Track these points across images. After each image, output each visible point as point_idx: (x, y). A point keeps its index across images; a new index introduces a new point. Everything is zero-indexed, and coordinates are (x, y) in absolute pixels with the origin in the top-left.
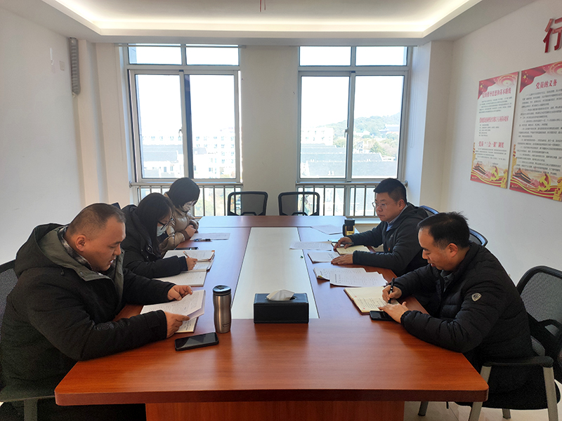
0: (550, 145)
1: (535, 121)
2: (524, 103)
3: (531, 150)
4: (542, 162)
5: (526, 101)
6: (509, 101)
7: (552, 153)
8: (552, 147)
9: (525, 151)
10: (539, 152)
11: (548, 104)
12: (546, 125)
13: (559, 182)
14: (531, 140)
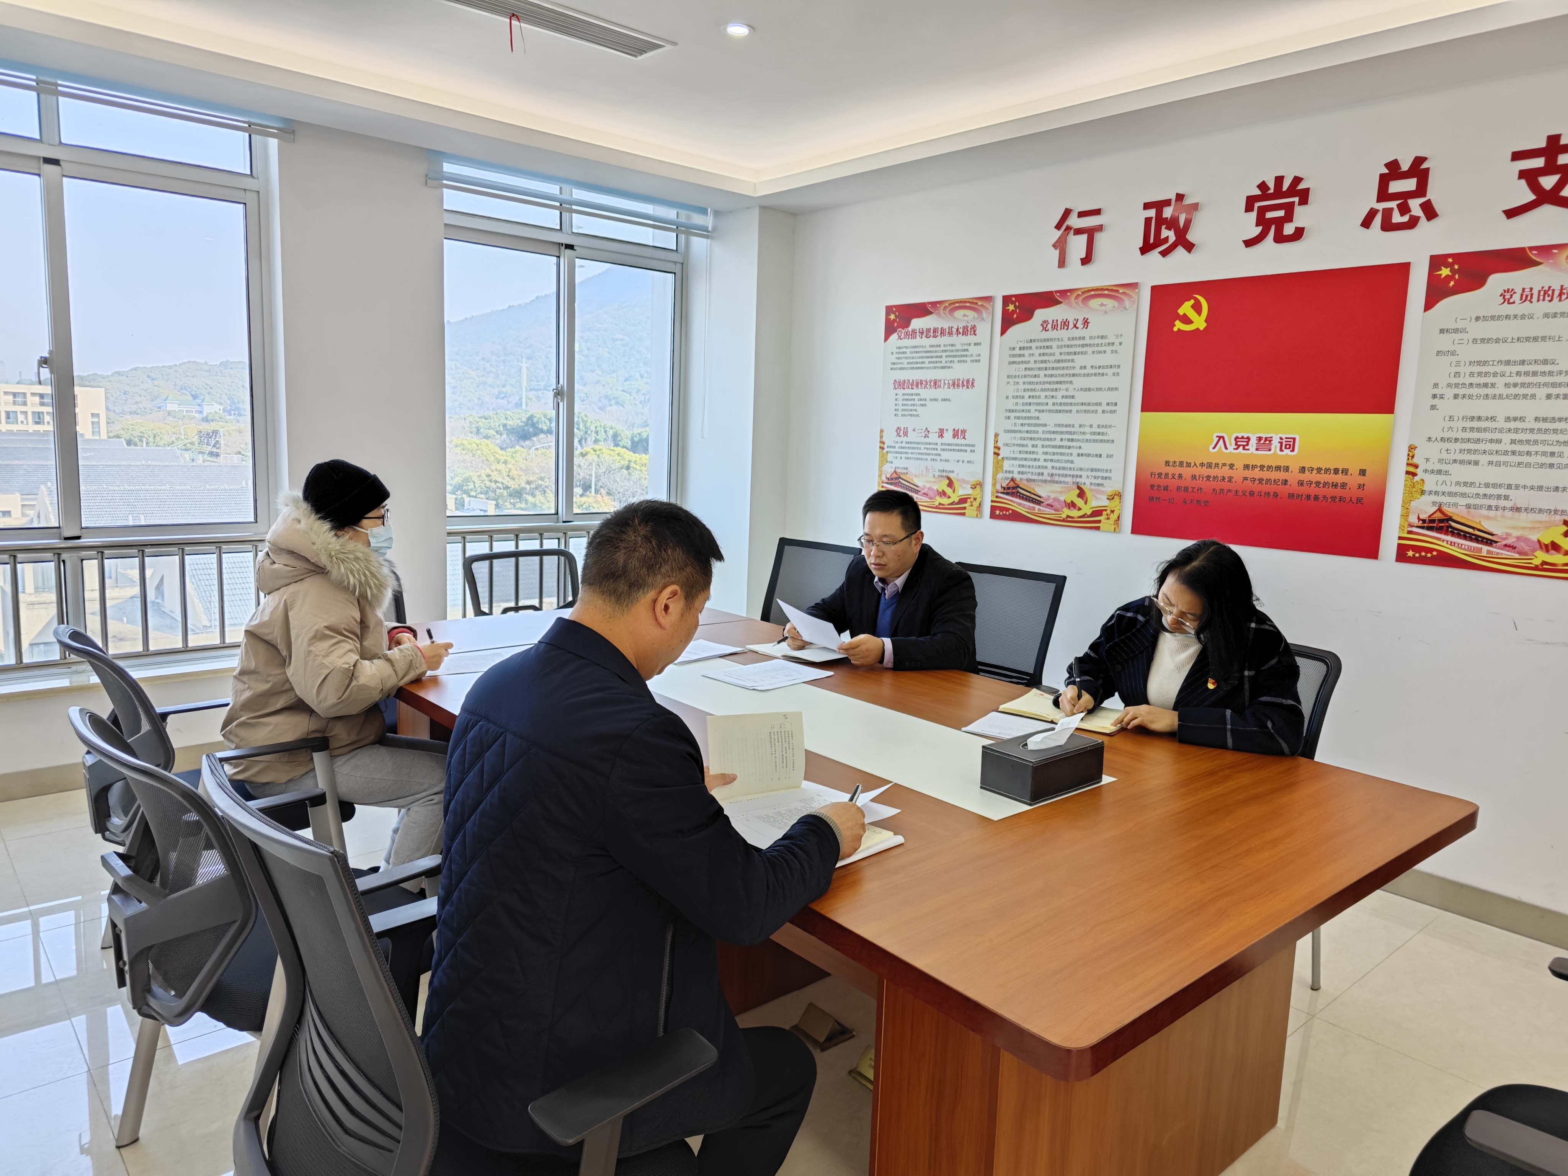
0: (1084, 433)
1: (1042, 390)
2: (1014, 356)
3: (1039, 443)
4: (1068, 465)
5: (1017, 352)
6: (973, 350)
7: (1087, 448)
8: (1088, 437)
9: (1023, 446)
10: (1060, 447)
11: (1073, 361)
12: (1073, 397)
13: (1111, 498)
14: (1038, 425)
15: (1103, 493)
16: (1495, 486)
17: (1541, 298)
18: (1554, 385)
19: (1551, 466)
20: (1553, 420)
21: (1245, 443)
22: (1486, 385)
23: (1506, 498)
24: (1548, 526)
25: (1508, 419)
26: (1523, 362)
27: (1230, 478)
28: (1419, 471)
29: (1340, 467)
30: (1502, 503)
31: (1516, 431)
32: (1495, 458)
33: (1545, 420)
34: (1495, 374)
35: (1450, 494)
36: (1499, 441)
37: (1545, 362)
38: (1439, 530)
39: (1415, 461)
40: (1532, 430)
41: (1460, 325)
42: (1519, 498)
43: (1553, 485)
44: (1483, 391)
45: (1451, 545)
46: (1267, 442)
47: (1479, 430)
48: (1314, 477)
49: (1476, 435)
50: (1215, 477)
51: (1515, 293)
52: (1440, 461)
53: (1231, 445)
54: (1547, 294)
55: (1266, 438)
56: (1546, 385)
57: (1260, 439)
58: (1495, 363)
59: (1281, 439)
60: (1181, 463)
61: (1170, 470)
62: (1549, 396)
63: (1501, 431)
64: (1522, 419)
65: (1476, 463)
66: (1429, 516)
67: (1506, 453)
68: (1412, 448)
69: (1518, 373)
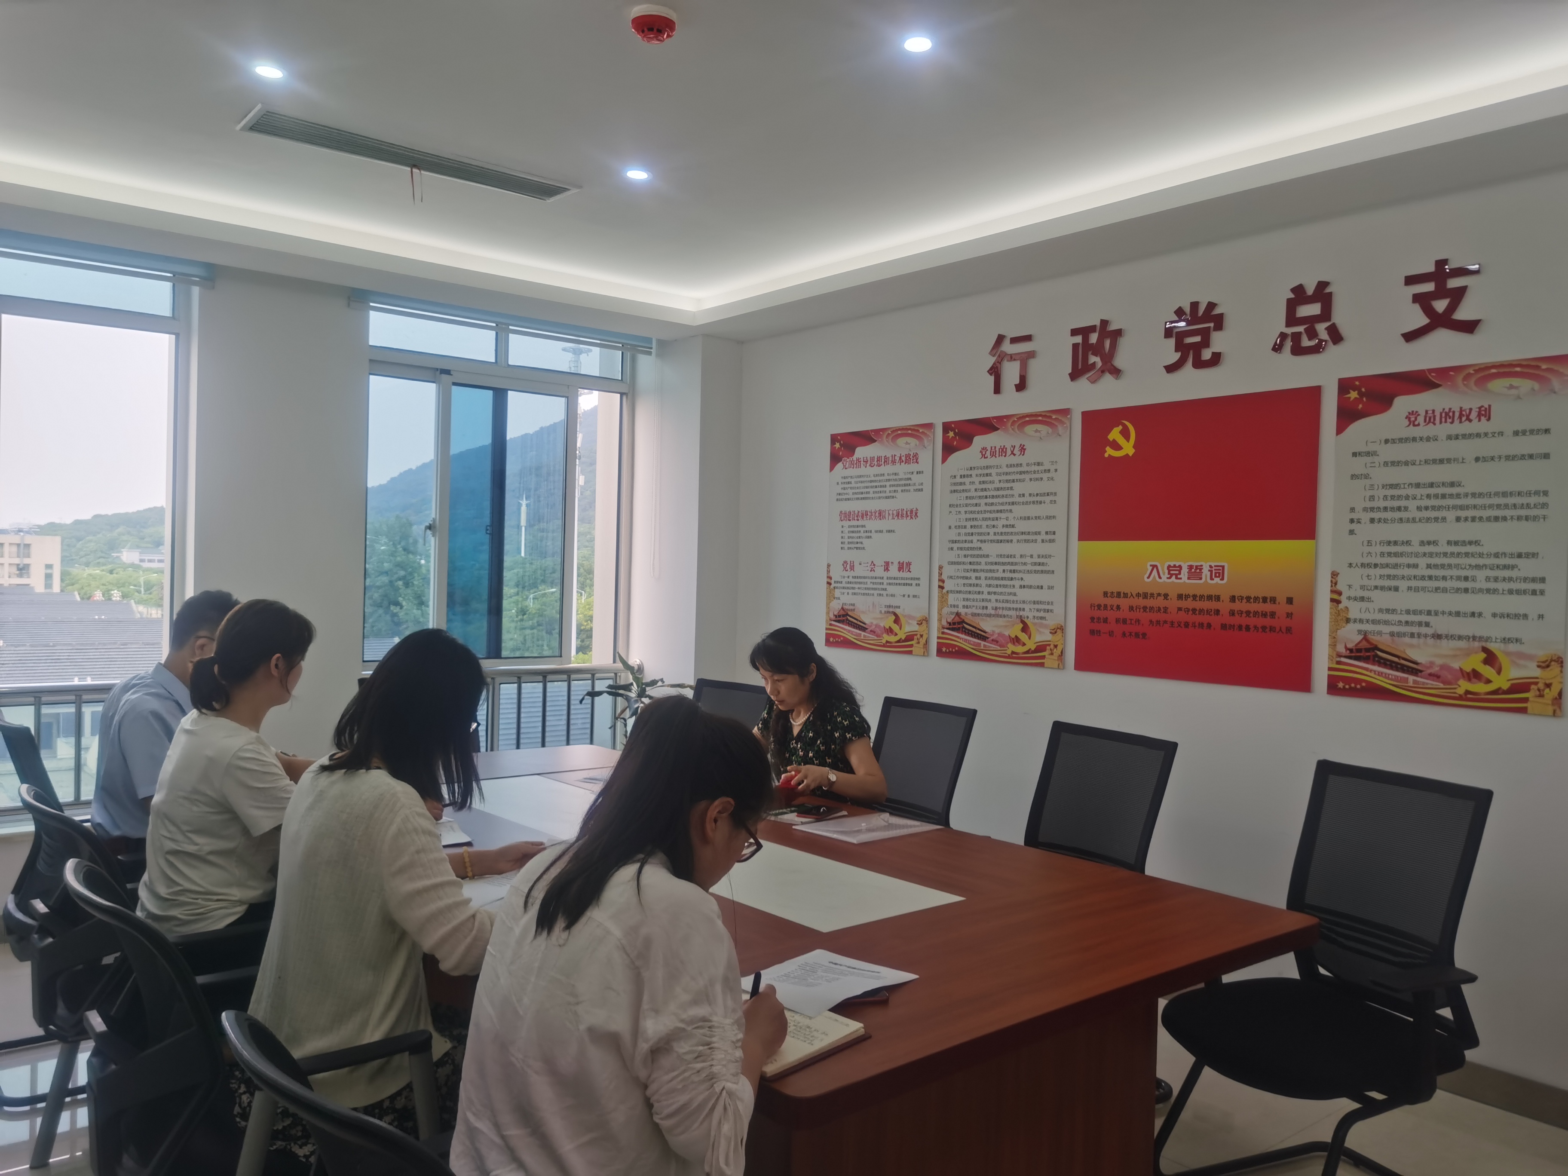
0: (1025, 564)
1: (983, 519)
2: (955, 484)
3: (983, 575)
4: (1011, 598)
5: (958, 480)
6: (916, 478)
7: (1029, 580)
8: (1030, 567)
9: (967, 578)
10: (1003, 579)
11: (1012, 488)
12: (1013, 526)
13: (1054, 632)
14: (978, 556)
15: (1046, 626)
16: (1415, 612)
17: (1443, 420)
18: (1462, 508)
19: (1466, 590)
20: (1464, 543)
21: (1177, 572)
22: (1399, 509)
23: (1427, 624)
24: (1468, 653)
25: (1422, 543)
26: (1431, 485)
27: (1166, 609)
28: (1343, 598)
29: (1268, 595)
30: (1424, 630)
31: (1431, 555)
32: (1414, 583)
33: (1456, 543)
34: (1407, 497)
35: (1374, 622)
36: (1416, 566)
37: (1452, 484)
38: (1366, 659)
39: (1339, 587)
40: (1445, 554)
41: (1371, 448)
42: (1440, 624)
43: (1469, 610)
44: (1397, 515)
45: (1379, 675)
46: (1198, 571)
47: (1396, 555)
48: (1244, 606)
49: (1393, 560)
50: (1151, 608)
51: (1419, 415)
52: (1363, 587)
53: (1164, 574)
54: (1448, 416)
55: (1196, 566)
56: (1455, 507)
57: (1191, 567)
58: (1406, 486)
59: (1211, 566)
60: (1119, 594)
61: (1109, 601)
62: (1458, 519)
63: (1417, 555)
64: (1435, 543)
65: (1396, 589)
66: (1357, 645)
67: (1423, 578)
68: (1334, 575)
69: (1428, 496)
